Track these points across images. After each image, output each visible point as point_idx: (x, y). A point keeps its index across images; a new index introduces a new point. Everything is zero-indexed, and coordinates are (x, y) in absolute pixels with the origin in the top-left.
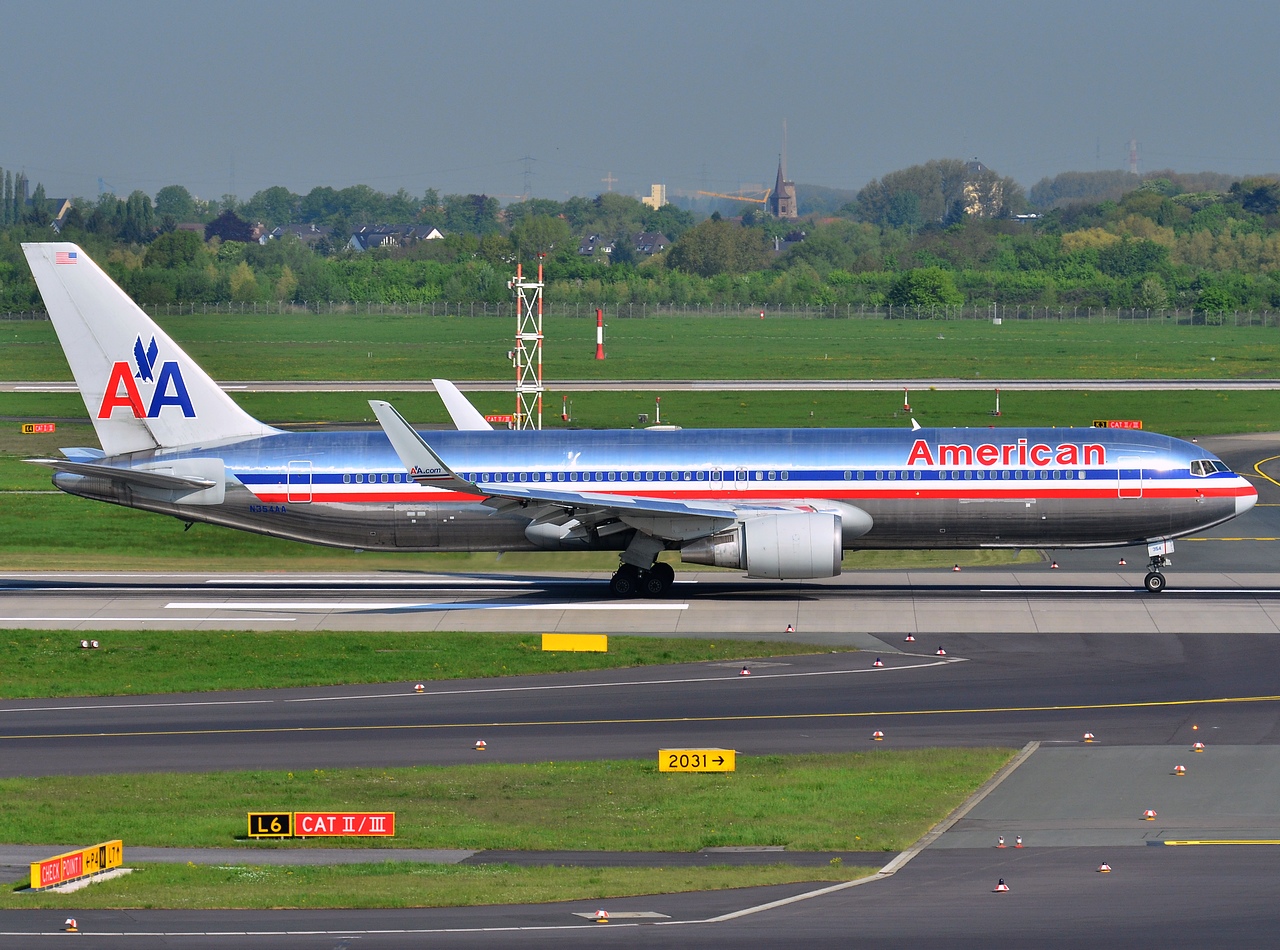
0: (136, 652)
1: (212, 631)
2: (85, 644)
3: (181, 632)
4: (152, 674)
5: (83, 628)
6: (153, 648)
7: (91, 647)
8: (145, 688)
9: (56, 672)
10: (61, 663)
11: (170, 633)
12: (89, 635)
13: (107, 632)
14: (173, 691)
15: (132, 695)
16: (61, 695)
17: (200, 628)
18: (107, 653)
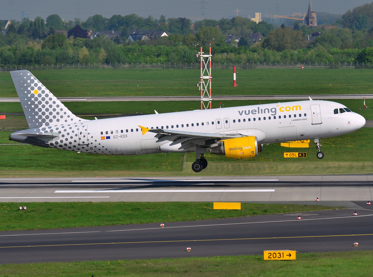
0: (42, 211)
1: (74, 202)
2: (21, 208)
3: (61, 203)
4: (50, 221)
5: (19, 201)
6: (50, 210)
7: (23, 209)
8: (46, 226)
9: (8, 220)
10: (11, 216)
11: (56, 203)
12: (23, 204)
13: (30, 203)
14: (58, 228)
15: (41, 229)
16: (11, 230)
17: (69, 201)
18: (30, 212)
